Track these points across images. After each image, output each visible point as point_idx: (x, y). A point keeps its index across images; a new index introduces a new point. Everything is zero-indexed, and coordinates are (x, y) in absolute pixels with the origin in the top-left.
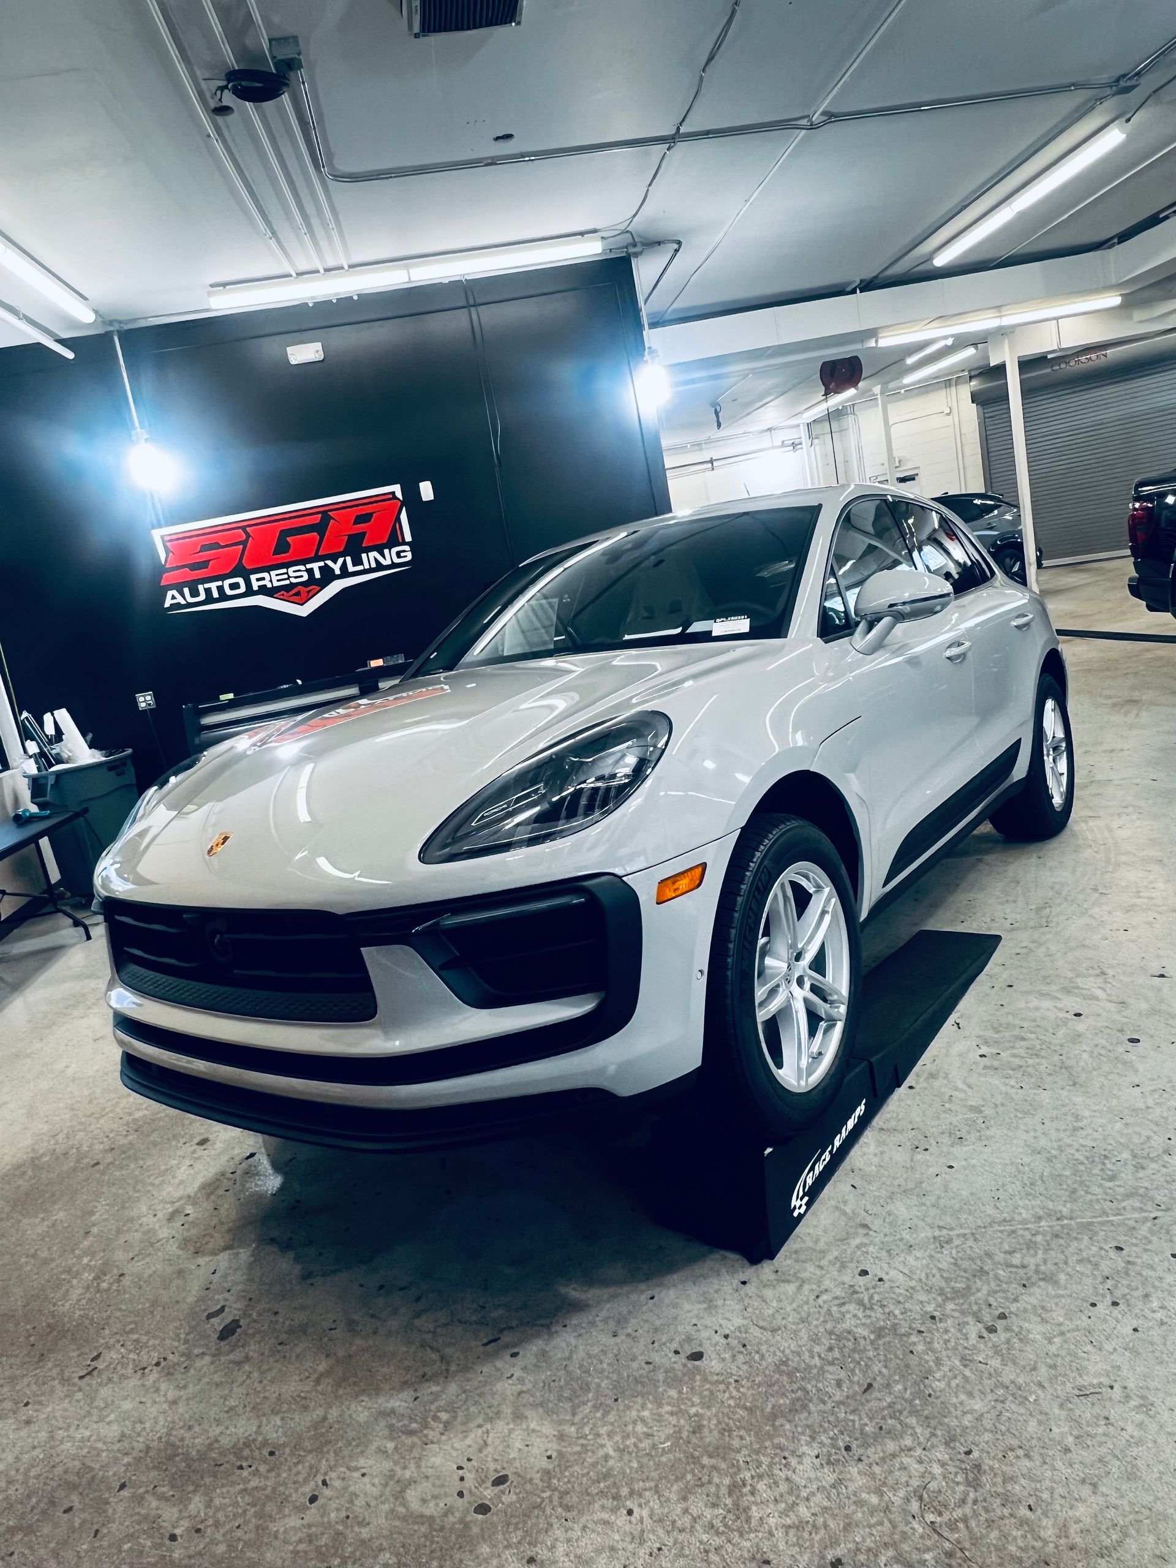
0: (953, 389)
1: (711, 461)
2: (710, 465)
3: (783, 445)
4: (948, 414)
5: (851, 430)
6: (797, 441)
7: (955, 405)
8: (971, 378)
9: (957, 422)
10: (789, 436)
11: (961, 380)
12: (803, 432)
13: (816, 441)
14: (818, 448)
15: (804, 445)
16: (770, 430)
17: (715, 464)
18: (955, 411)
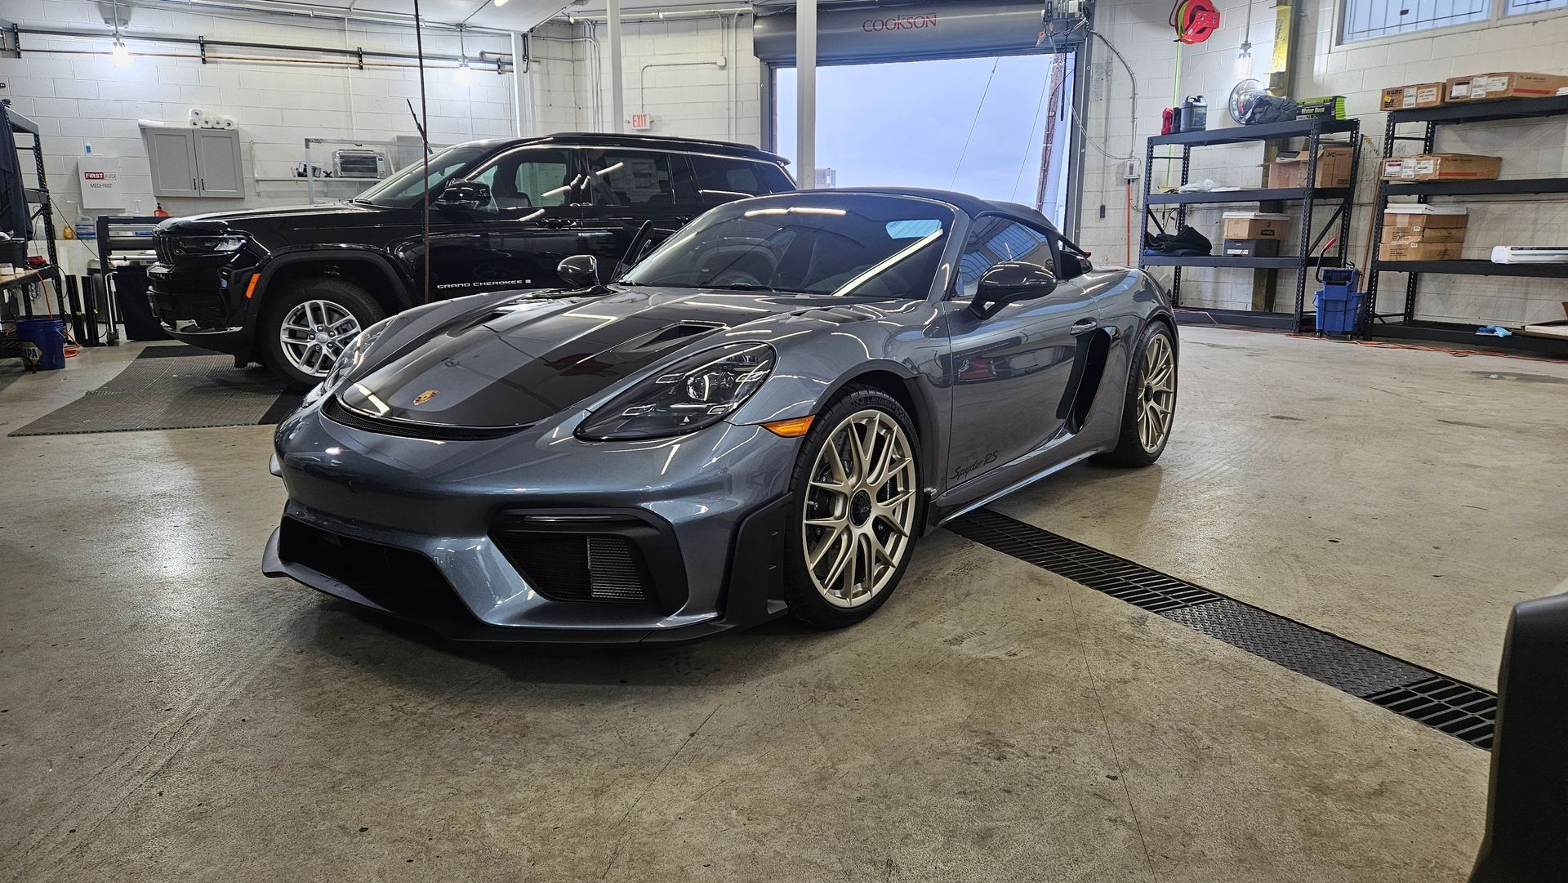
0: (733, 31)
1: (359, 54)
2: (355, 60)
3: (482, 58)
4: (723, 68)
5: (588, 62)
6: (507, 58)
7: (732, 54)
8: (756, 18)
9: (733, 82)
10: (493, 47)
11: (744, 20)
12: (514, 49)
13: (534, 66)
14: (536, 78)
15: (515, 67)
16: (461, 26)
17: (365, 59)
18: (732, 65)
